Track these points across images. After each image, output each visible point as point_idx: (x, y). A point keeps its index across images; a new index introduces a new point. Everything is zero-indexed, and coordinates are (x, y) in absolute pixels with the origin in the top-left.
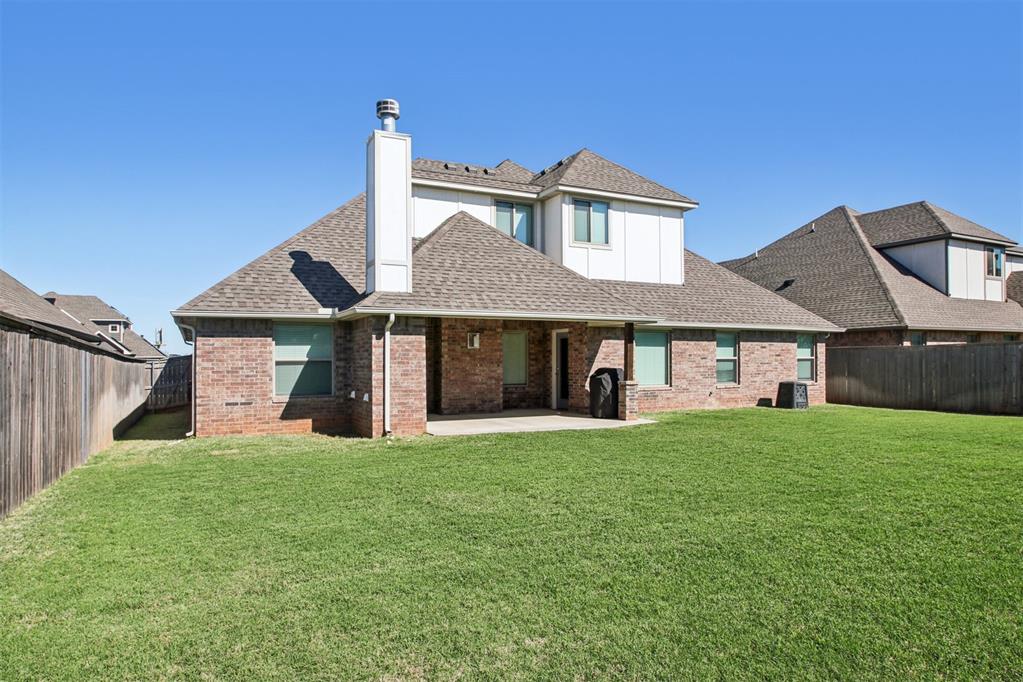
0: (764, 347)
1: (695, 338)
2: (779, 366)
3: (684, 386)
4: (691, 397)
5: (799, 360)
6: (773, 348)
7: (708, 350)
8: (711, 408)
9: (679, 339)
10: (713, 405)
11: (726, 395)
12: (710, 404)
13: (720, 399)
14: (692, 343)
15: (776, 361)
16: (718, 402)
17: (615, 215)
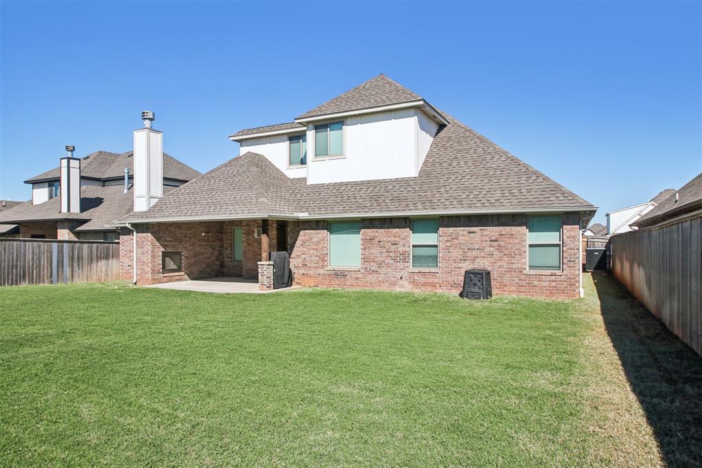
0: (475, 232)
1: (386, 225)
2: (496, 253)
3: (373, 268)
4: (380, 279)
5: (531, 246)
6: (485, 233)
7: (399, 237)
8: (403, 290)
9: (369, 228)
10: (405, 288)
11: (422, 280)
12: (402, 286)
13: (413, 282)
14: (382, 230)
15: (491, 246)
16: (411, 285)
17: (348, 130)
